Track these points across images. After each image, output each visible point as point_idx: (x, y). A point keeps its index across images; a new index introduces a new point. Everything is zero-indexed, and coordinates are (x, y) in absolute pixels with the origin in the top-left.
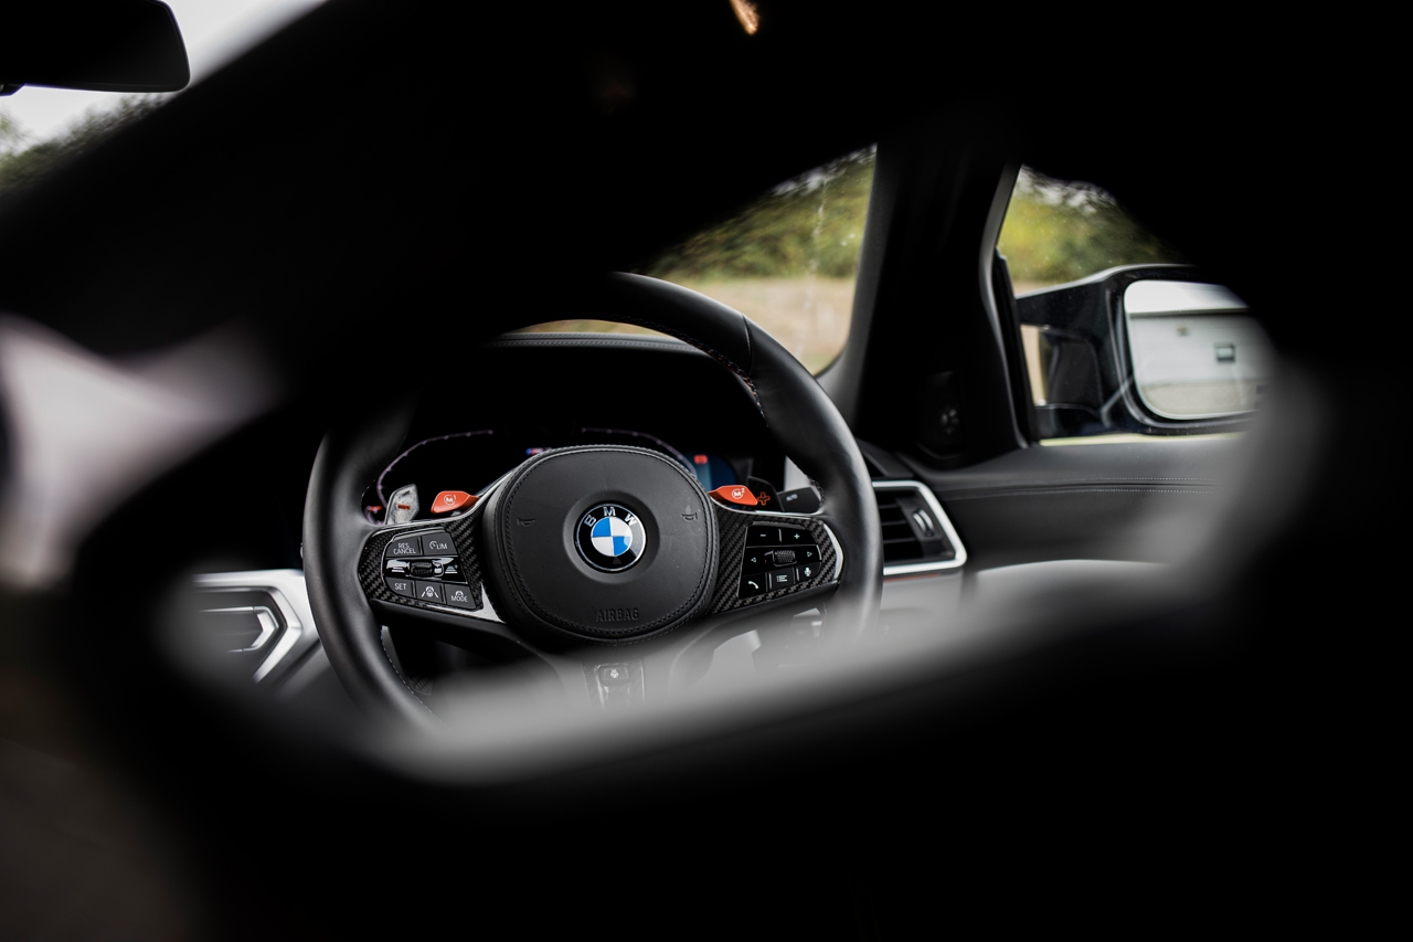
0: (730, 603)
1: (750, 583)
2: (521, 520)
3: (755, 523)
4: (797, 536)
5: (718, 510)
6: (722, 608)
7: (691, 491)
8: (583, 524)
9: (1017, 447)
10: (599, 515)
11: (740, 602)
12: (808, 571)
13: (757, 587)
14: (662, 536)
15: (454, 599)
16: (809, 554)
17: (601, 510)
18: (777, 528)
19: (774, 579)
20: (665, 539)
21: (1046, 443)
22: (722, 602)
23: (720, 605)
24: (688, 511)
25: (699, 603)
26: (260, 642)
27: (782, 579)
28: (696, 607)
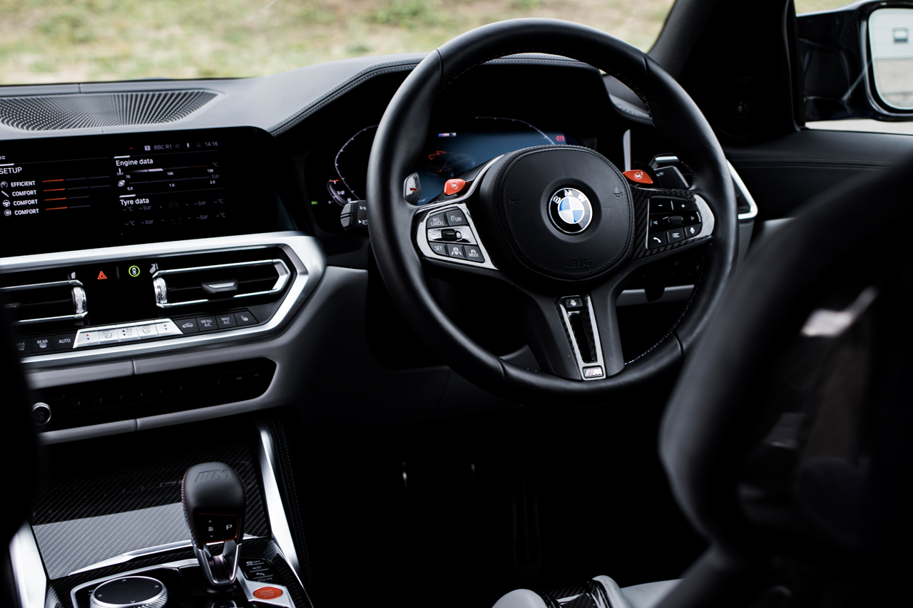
0: (643, 253)
1: (655, 238)
2: (511, 200)
3: (654, 197)
4: (683, 206)
5: (633, 189)
6: (637, 256)
7: (617, 177)
8: (552, 202)
9: (795, 131)
10: (562, 195)
11: (649, 252)
12: (692, 230)
13: (660, 241)
14: (603, 209)
15: (471, 255)
16: (692, 218)
17: (563, 192)
18: (669, 200)
19: (671, 236)
20: (605, 211)
21: (810, 125)
22: (637, 252)
23: (636, 254)
24: (617, 191)
25: (626, 254)
26: (278, 286)
27: (676, 235)
28: (625, 256)
